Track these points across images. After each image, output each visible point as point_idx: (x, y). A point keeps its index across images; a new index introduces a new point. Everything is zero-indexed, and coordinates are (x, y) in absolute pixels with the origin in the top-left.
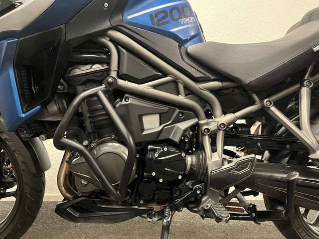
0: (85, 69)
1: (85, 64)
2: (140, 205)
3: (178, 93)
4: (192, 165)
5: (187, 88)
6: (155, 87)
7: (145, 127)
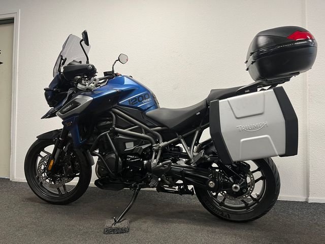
0: (104, 123)
1: (104, 121)
2: (127, 182)
3: (142, 133)
4: (146, 164)
5: (146, 130)
6: (131, 130)
7: (127, 147)
